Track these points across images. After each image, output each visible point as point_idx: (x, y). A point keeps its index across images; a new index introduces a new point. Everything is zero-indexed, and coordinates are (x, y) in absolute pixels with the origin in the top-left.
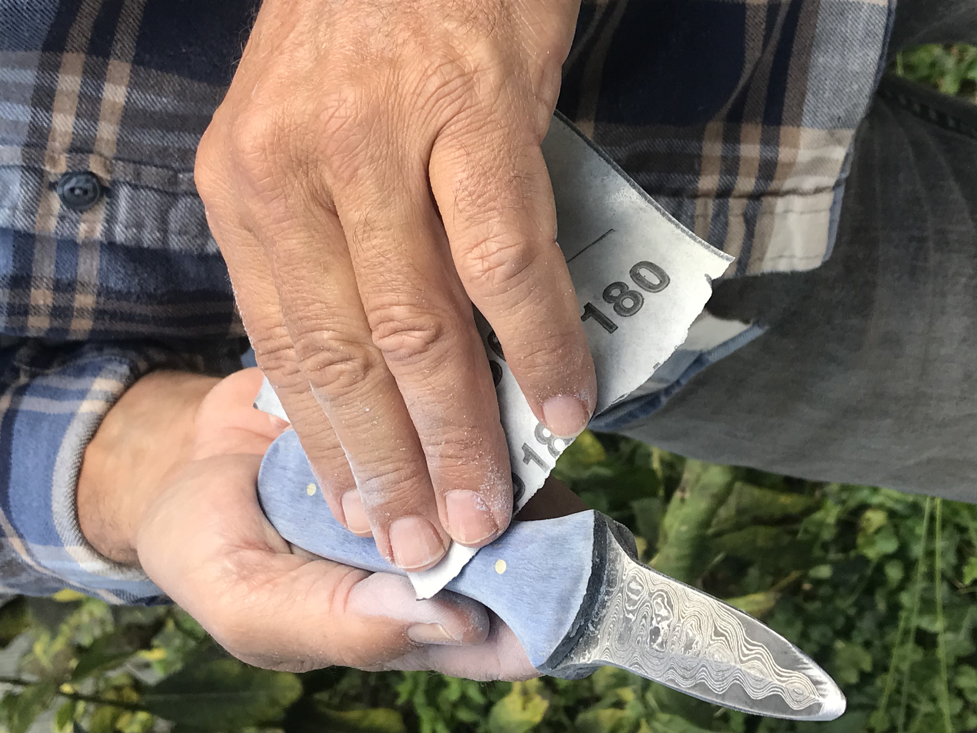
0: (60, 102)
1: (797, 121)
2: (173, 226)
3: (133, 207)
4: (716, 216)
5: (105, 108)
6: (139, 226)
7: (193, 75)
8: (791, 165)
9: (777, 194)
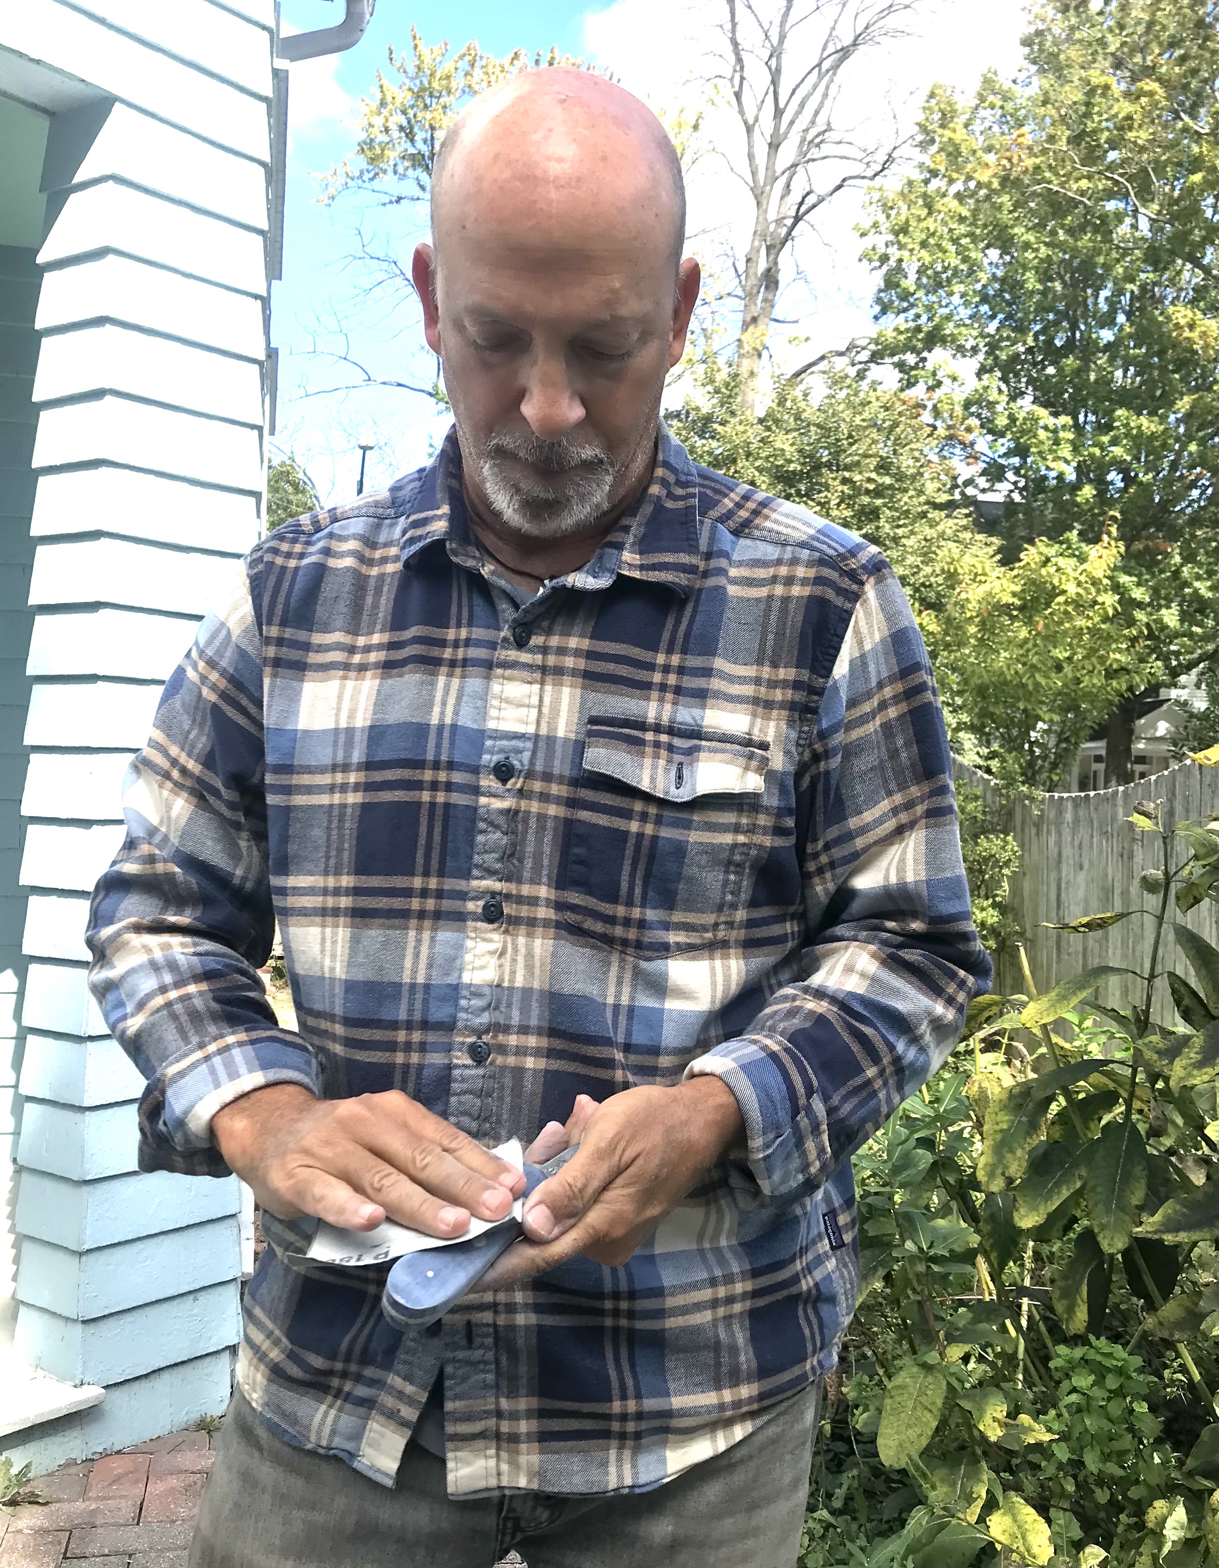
0: (523, 1038)
1: (542, 1452)
2: (463, 1098)
3: (473, 1077)
4: (485, 1412)
5: (522, 1058)
6: (463, 1081)
7: (544, 1099)
8: (518, 1453)
9: (498, 1449)
